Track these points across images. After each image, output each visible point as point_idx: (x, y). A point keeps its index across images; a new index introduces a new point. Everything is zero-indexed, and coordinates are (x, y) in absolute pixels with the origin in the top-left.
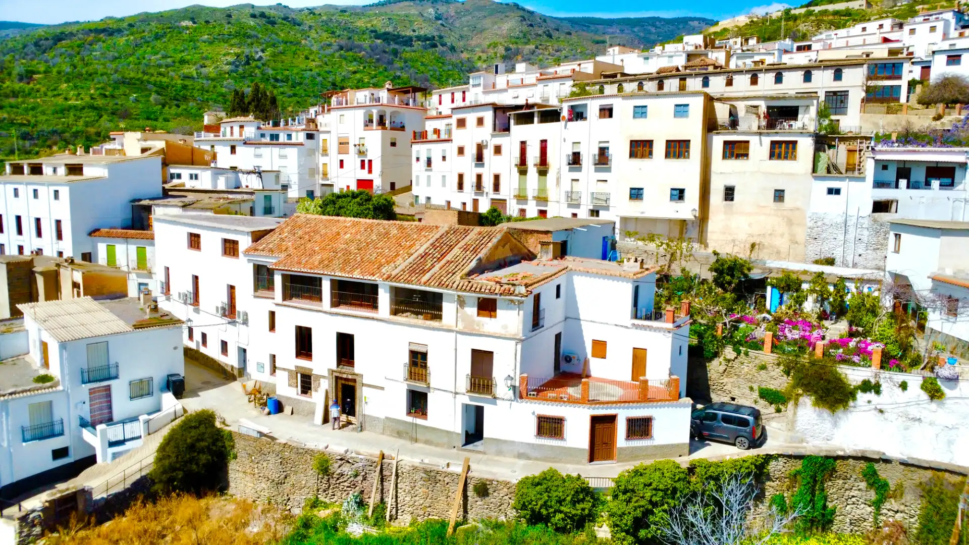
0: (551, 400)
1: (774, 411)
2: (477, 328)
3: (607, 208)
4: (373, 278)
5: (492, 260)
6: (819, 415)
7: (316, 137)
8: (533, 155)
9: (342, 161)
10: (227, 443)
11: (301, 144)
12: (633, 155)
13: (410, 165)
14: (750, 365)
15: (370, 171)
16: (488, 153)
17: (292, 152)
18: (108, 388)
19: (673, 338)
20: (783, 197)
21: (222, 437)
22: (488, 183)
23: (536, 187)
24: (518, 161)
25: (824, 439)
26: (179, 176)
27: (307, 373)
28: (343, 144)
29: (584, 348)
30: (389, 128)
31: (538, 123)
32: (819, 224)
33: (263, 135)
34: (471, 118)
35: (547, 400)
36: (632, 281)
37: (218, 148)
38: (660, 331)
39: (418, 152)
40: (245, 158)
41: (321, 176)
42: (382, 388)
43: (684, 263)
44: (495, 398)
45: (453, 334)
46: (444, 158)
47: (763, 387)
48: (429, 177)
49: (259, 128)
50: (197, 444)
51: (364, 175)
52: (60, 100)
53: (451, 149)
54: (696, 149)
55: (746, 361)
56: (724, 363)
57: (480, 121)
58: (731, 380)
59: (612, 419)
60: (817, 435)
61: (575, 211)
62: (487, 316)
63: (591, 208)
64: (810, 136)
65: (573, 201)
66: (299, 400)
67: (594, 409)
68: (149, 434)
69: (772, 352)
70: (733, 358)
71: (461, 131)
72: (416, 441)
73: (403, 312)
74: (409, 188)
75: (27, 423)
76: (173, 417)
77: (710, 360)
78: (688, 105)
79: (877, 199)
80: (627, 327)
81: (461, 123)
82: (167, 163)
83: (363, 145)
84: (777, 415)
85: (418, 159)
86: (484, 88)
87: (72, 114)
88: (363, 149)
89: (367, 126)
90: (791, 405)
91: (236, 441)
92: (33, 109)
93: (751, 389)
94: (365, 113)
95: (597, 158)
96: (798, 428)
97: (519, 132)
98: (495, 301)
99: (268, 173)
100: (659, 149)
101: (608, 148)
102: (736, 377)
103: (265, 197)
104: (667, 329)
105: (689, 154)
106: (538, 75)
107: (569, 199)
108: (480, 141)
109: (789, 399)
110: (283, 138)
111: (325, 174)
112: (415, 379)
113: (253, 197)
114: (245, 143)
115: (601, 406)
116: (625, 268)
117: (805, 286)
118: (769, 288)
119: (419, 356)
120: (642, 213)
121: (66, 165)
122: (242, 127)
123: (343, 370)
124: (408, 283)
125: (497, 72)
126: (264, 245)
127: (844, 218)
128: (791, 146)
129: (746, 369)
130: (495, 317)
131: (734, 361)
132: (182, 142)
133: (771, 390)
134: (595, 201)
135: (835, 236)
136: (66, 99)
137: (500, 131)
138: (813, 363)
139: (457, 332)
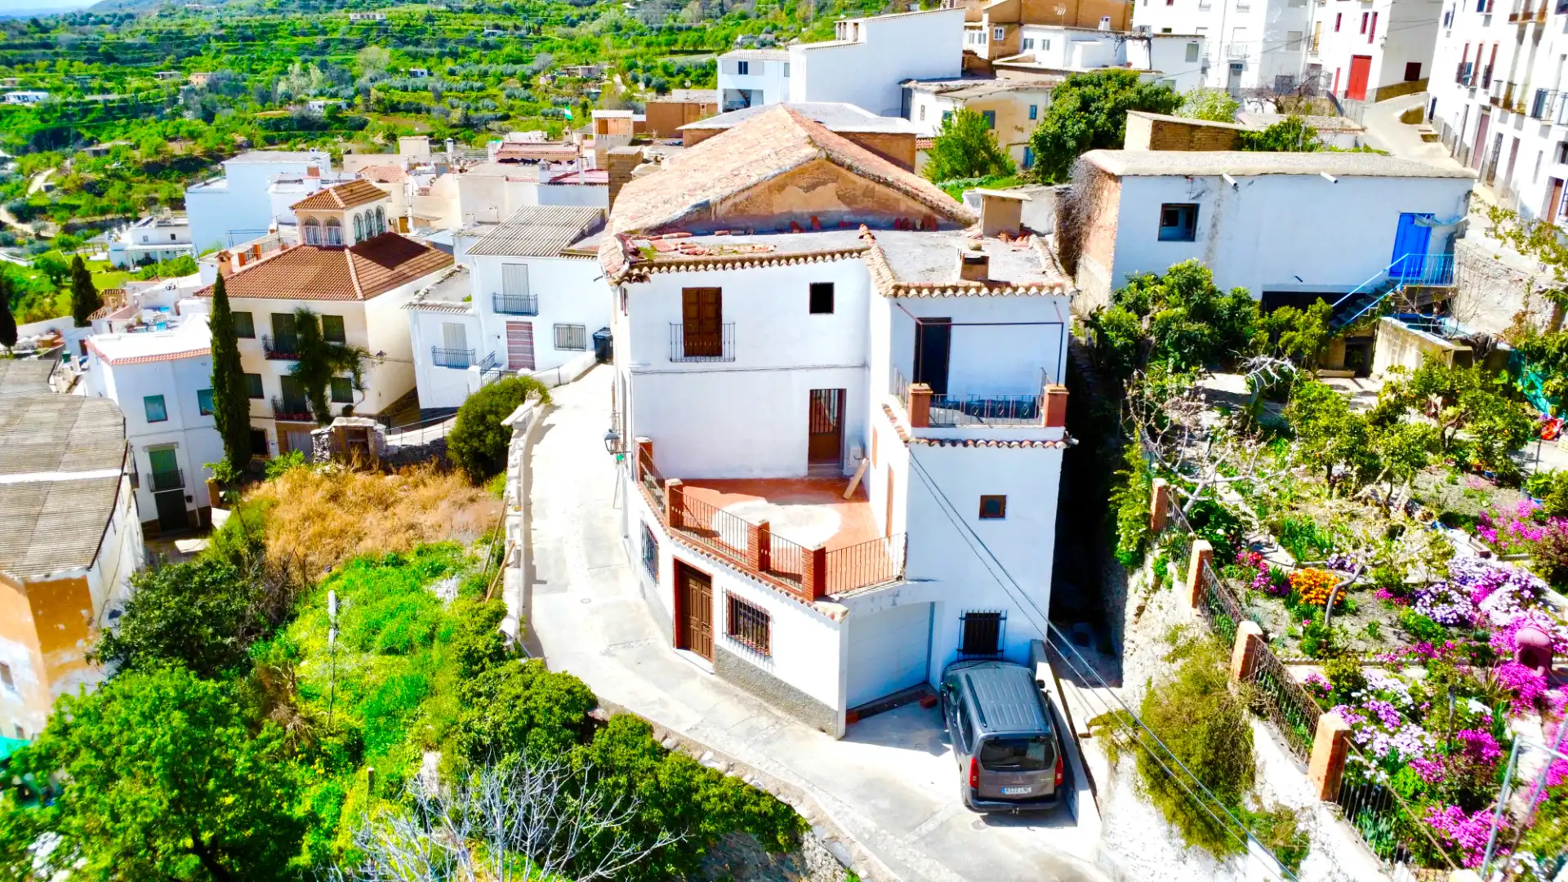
0: (649, 502)
9: (1339, 17)
14: (1166, 619)
15: (1371, 37)
18: (529, 326)
22: (1483, 67)
23: (1525, 74)
26: (1032, 44)
41: (1310, 46)
51: (1363, 45)
56: (1142, 588)
58: (1142, 643)
59: (706, 580)
63: (1562, 138)
67: (676, 544)
69: (1196, 602)
70: (1150, 585)
75: (441, 345)
76: (557, 382)
77: (1133, 570)
82: (1022, 21)
99: (1174, 39)
102: (1147, 639)
107: (1546, 112)
111: (1316, 44)
115: (687, 545)
129: (1159, 628)
131: (1153, 592)
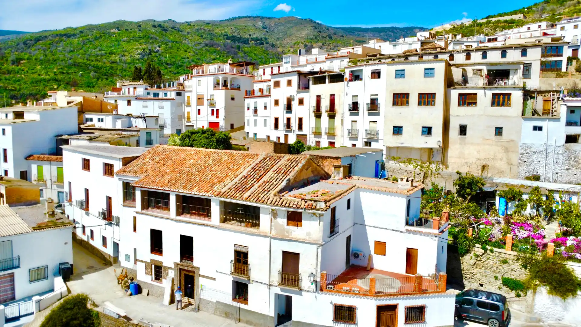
0: (346, 293)
1: (515, 296)
2: (287, 234)
3: (377, 140)
4: (207, 195)
5: (298, 180)
6: (553, 301)
7: (183, 94)
8: (325, 104)
9: (199, 110)
10: (95, 321)
11: (173, 99)
12: (395, 103)
13: (244, 112)
14: (495, 260)
15: (217, 117)
16: (295, 104)
17: (167, 105)
18: (12, 275)
19: (439, 241)
20: (502, 132)
21: (92, 316)
22: (294, 124)
23: (328, 127)
24: (315, 109)
25: (556, 319)
26: (91, 120)
27: (159, 264)
28: (200, 99)
29: (369, 247)
30: (230, 88)
31: (329, 83)
32: (528, 151)
33: (148, 94)
34: (283, 81)
35: (342, 293)
36: (406, 197)
37: (119, 102)
38: (428, 236)
39: (248, 104)
40: (136, 108)
41: (186, 120)
42: (214, 279)
43: (433, 179)
44: (301, 290)
45: (268, 239)
46: (265, 108)
47: (505, 276)
48: (255, 121)
49: (146, 89)
50: (71, 323)
51: (213, 119)
52: (36, 76)
53: (270, 101)
54: (440, 99)
55: (491, 257)
56: (474, 257)
57: (289, 83)
58: (480, 271)
59: (393, 308)
60: (550, 316)
61: (354, 142)
62: (294, 225)
63: (366, 140)
64: (520, 90)
65: (353, 135)
66: (153, 285)
67: (380, 300)
68: (40, 311)
69: (512, 250)
70: (481, 254)
71: (277, 89)
72: (240, 321)
73: (230, 220)
74: (242, 128)
76: (60, 297)
77: (463, 255)
78: (433, 69)
79: (569, 134)
80: (402, 232)
81: (277, 84)
82: (84, 111)
83: (213, 99)
84: (517, 299)
85: (248, 109)
86: (292, 64)
87: (42, 84)
88: (213, 102)
89: (216, 87)
90: (530, 293)
91: (101, 319)
92: (19, 81)
93: (496, 278)
94: (214, 79)
95: (370, 106)
96: (535, 311)
97: (315, 89)
98: (300, 214)
99: (150, 118)
100: (414, 99)
101: (377, 99)
102: (483, 268)
103: (147, 133)
104: (434, 234)
105: (435, 103)
106: (327, 55)
107: (350, 134)
108: (289, 96)
109: (528, 288)
110: (161, 95)
111: (189, 119)
112: (239, 273)
113: (139, 133)
114: (137, 99)
115: (386, 298)
116: (399, 186)
117: (525, 197)
118: (497, 198)
119: (242, 255)
120: (402, 144)
121: (14, 112)
122: (135, 88)
123: (185, 264)
124: (233, 198)
125: (300, 54)
126: (131, 168)
127: (545, 147)
128: (506, 96)
129: (492, 263)
130: (301, 226)
131: (482, 256)
132: (94, 98)
133: (512, 279)
134: (368, 136)
135: (539, 159)
136: (39, 75)
137: (303, 89)
138: (546, 260)
139: (271, 238)
